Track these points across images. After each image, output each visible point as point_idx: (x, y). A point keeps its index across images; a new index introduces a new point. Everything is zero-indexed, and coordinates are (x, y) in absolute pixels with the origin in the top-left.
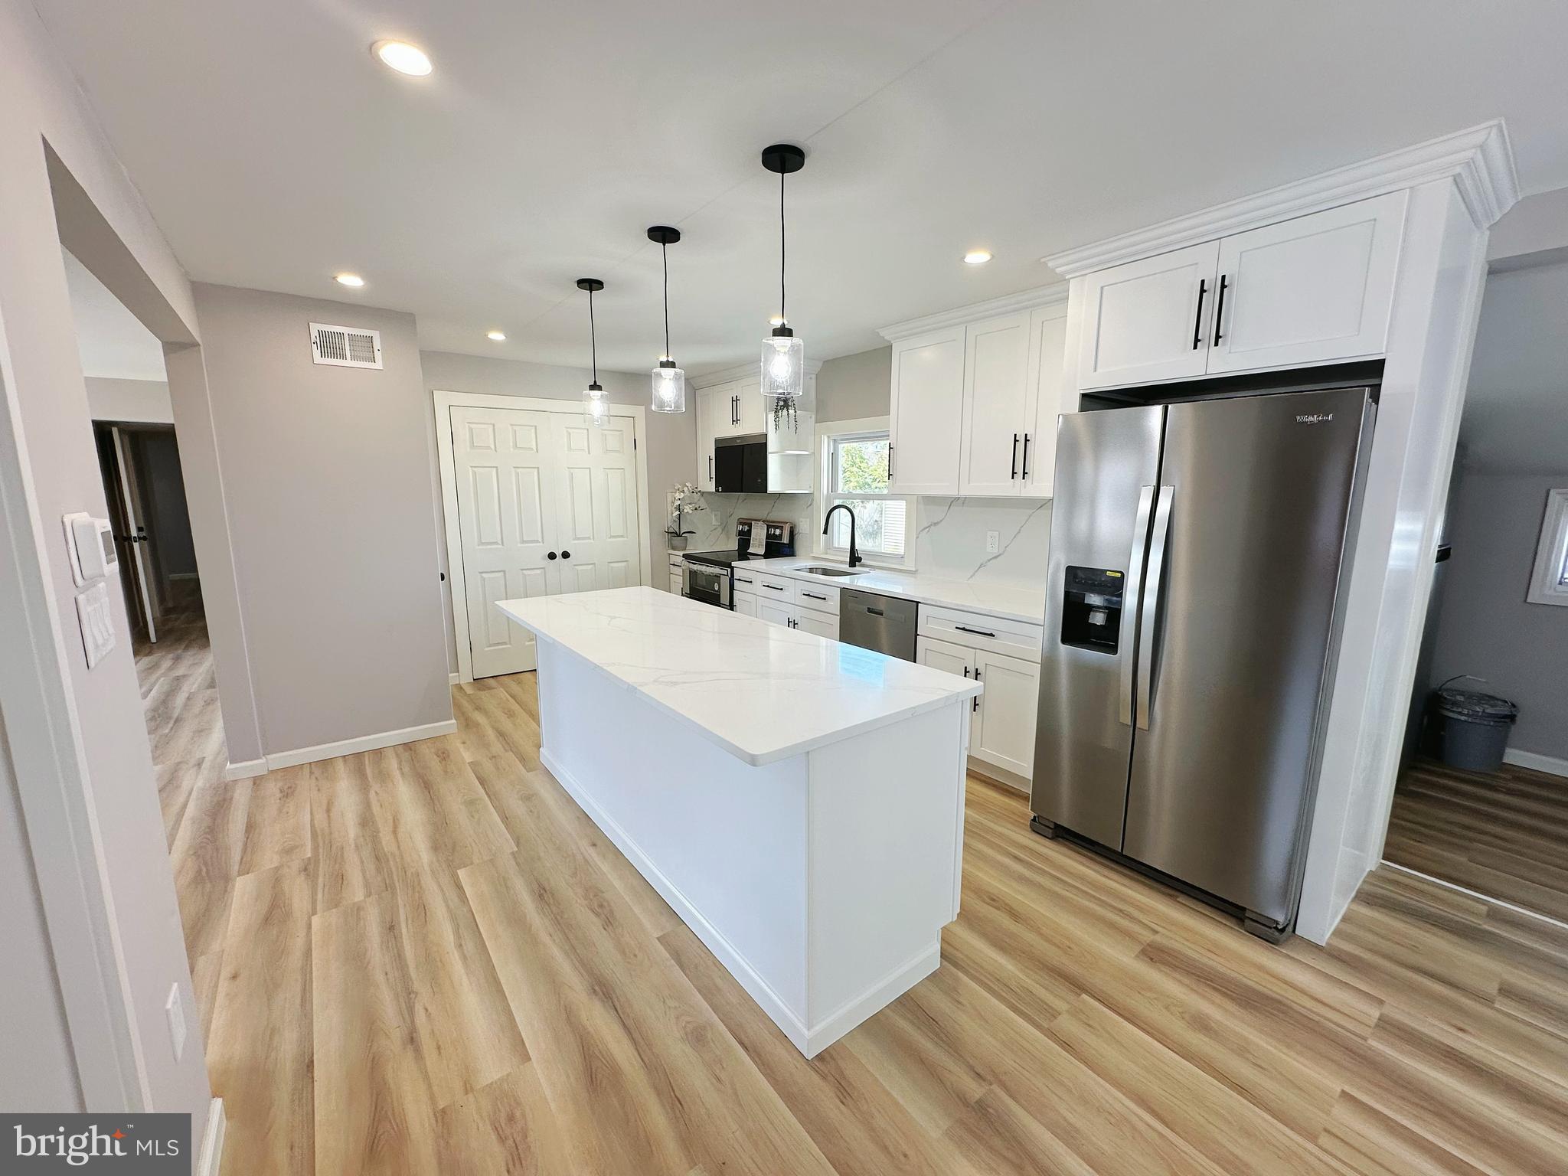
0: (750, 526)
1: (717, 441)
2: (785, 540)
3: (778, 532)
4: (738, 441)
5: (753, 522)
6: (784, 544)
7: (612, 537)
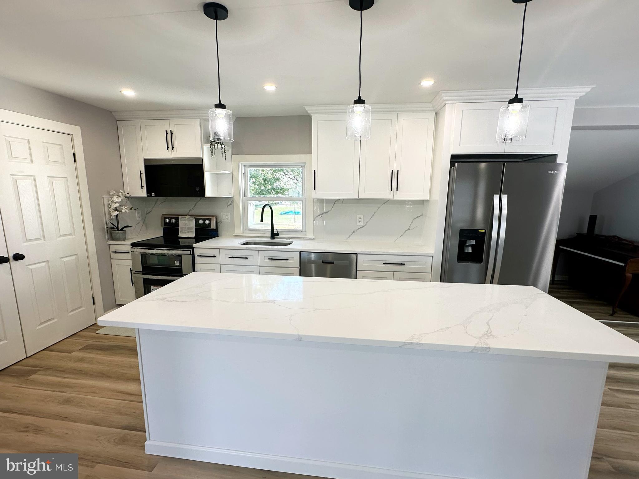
0: (177, 220)
1: (146, 160)
2: (213, 226)
3: (207, 222)
4: (172, 162)
5: (180, 217)
6: (213, 229)
7: (61, 236)
